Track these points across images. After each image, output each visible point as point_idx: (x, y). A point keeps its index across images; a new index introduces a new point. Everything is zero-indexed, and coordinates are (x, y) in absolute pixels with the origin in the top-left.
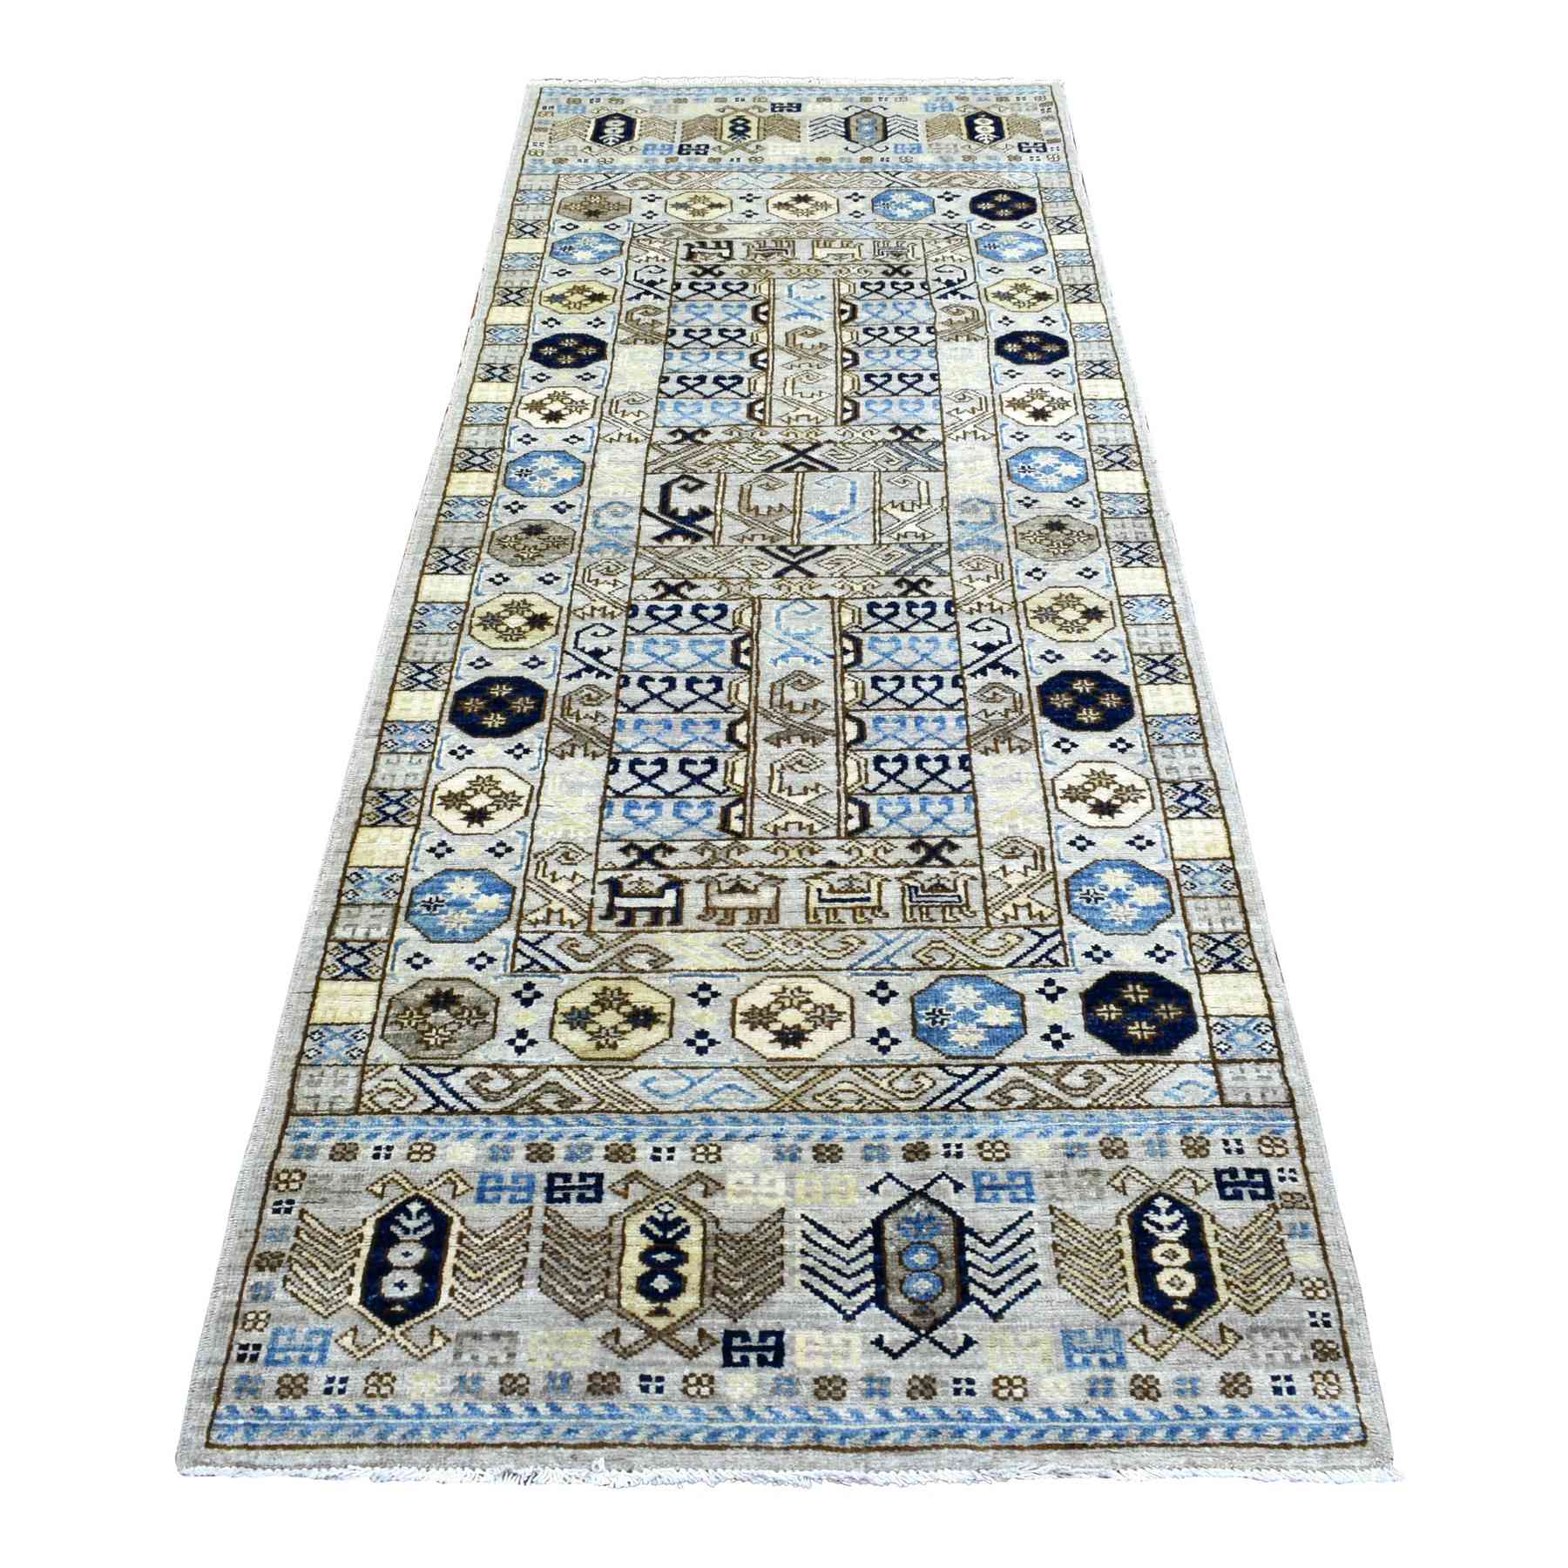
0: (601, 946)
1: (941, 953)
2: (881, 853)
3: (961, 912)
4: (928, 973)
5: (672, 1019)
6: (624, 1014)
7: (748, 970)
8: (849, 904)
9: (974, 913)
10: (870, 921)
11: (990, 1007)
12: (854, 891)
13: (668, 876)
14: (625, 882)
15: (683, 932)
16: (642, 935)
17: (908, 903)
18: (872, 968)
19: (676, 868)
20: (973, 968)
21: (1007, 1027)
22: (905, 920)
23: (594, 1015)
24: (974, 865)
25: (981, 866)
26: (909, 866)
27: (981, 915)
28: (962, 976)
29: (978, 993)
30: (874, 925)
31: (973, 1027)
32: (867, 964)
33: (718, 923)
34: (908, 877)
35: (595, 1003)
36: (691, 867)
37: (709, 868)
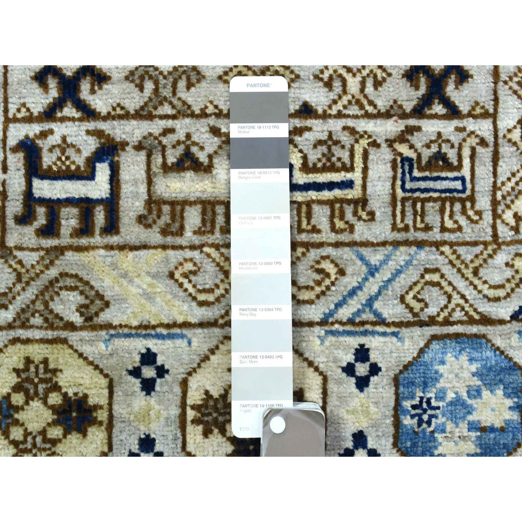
0: (19, 278)
1: (435, 291)
2: (369, 89)
3: (464, 212)
4: (417, 331)
5: (111, 417)
6: (52, 408)
7: (201, 325)
8: (326, 195)
9: (479, 213)
10: (351, 228)
11: (486, 393)
12: (333, 169)
13: (98, 134)
14: (45, 144)
15: (121, 248)
16: (69, 255)
17: (400, 193)
18: (351, 322)
19: (108, 117)
20: (471, 321)
21: (502, 430)
22: (394, 227)
23: (18, 409)
24: (485, 115)
25: (494, 116)
26: (404, 116)
27: (488, 217)
28: (457, 336)
29: (474, 368)
30: (357, 237)
31: (464, 426)
32: (344, 313)
33: (164, 232)
34: (402, 138)
35: (17, 388)
36: (126, 116)
37: (150, 117)
